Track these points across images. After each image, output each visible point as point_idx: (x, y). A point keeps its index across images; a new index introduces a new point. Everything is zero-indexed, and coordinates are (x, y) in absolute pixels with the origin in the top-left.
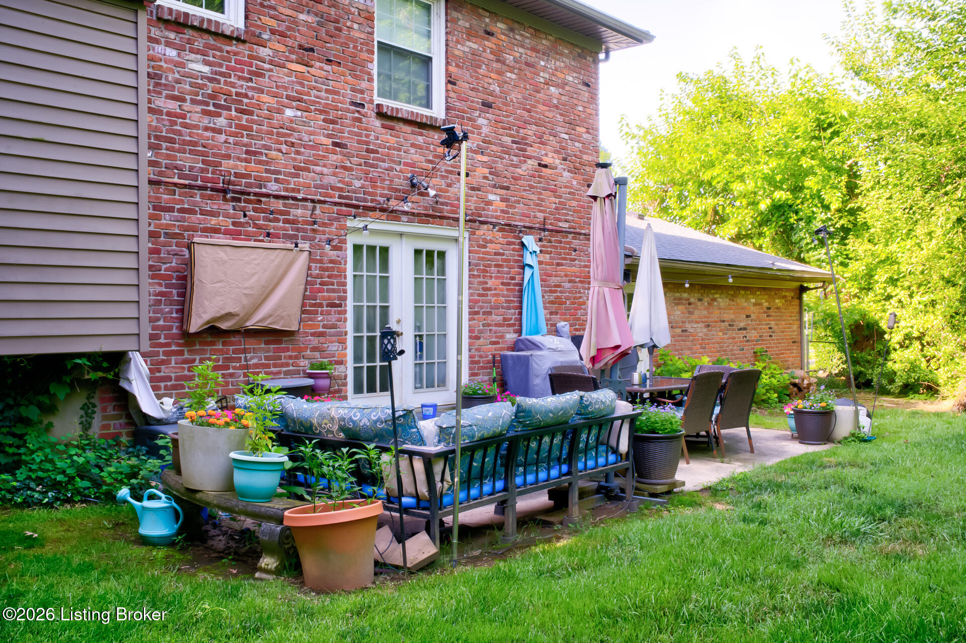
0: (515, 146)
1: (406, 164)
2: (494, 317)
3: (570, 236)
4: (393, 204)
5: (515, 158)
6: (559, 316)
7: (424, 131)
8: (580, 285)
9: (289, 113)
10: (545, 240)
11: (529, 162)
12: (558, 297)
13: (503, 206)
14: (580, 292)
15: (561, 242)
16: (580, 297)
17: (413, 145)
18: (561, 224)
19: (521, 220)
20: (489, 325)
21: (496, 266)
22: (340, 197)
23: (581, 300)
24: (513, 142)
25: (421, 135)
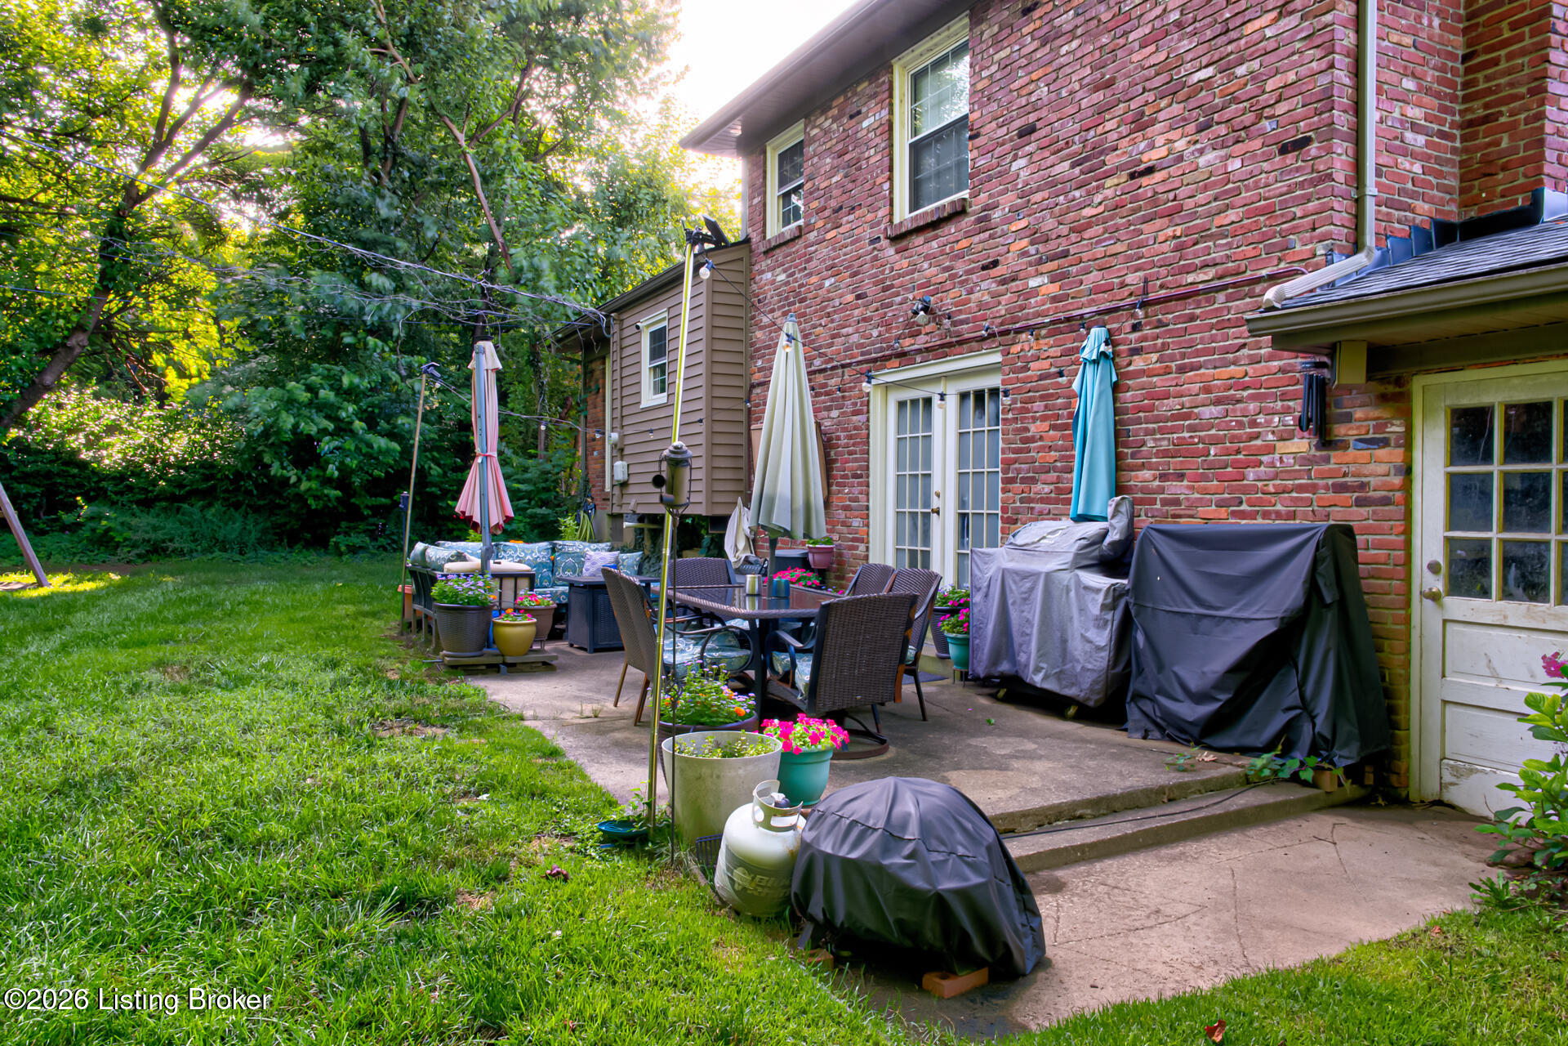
0: (1077, 170)
1: (921, 286)
2: (1039, 486)
3: (1221, 297)
4: (907, 344)
5: (1077, 194)
6: (1185, 483)
7: (939, 232)
8: (1252, 406)
9: (827, 283)
10: (1147, 324)
11: (1109, 182)
12: (1182, 442)
13: (1054, 289)
14: (1254, 424)
15: (1192, 318)
16: (1257, 436)
17: (927, 258)
18: (1190, 278)
19: (1091, 303)
20: (1030, 500)
21: (1043, 398)
22: (863, 354)
23: (1258, 442)
24: (1073, 166)
25: (936, 237)
